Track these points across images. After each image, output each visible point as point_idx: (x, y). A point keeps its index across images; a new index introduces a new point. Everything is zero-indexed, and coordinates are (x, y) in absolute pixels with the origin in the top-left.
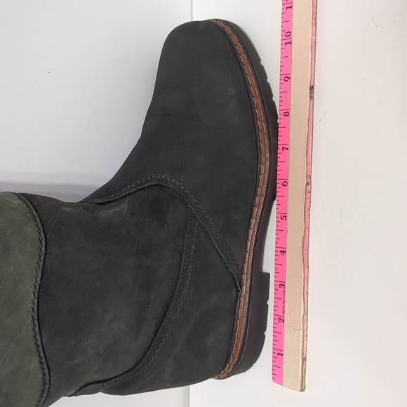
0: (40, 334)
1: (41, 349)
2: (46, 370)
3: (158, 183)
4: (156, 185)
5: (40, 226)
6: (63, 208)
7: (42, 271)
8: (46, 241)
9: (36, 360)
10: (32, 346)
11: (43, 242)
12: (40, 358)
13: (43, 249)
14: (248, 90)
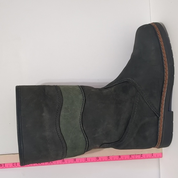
0: (83, 126)
1: (83, 131)
2: (86, 137)
3: (126, 81)
4: (126, 82)
5: (84, 95)
6: (92, 90)
7: (84, 108)
8: (85, 100)
9: (82, 134)
10: (80, 130)
11: (84, 100)
12: (83, 134)
13: (84, 102)
14: (160, 47)
